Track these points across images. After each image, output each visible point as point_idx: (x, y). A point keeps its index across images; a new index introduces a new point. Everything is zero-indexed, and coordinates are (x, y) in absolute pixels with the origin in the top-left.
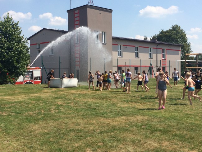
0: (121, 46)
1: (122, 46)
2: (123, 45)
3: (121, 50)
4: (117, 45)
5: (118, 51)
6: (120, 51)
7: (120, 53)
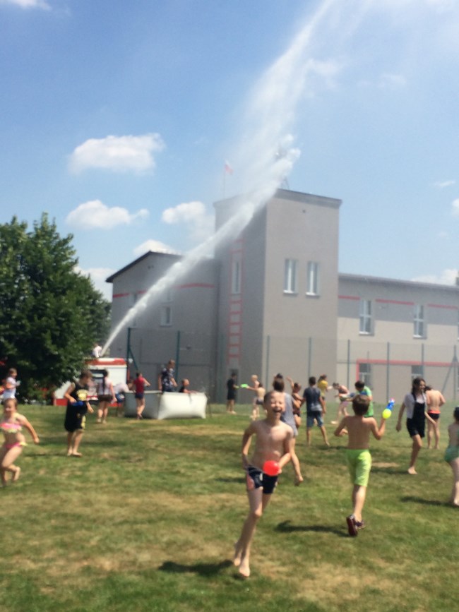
0: (369, 303)
1: (373, 303)
2: (378, 301)
3: (369, 313)
4: (358, 299)
5: (362, 319)
6: (366, 316)
7: (365, 321)
